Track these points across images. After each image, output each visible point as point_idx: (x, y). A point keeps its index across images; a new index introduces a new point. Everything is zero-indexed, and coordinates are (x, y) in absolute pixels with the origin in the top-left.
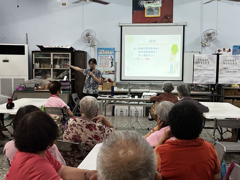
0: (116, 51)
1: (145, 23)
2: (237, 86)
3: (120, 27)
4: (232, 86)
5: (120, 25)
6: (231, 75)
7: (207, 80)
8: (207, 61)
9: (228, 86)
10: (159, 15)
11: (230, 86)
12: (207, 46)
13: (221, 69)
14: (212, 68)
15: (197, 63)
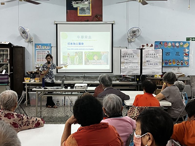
0: (52, 47)
1: (78, 21)
2: (159, 77)
3: (56, 25)
4: (155, 77)
5: (55, 23)
6: (153, 67)
7: (133, 71)
8: (132, 55)
9: (151, 77)
10: (90, 15)
11: (153, 76)
12: (133, 42)
13: (144, 62)
14: (137, 61)
15: (123, 57)
